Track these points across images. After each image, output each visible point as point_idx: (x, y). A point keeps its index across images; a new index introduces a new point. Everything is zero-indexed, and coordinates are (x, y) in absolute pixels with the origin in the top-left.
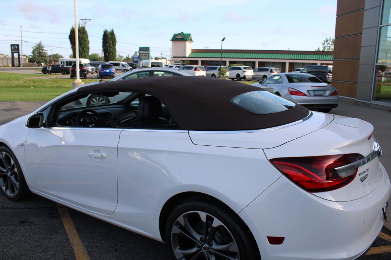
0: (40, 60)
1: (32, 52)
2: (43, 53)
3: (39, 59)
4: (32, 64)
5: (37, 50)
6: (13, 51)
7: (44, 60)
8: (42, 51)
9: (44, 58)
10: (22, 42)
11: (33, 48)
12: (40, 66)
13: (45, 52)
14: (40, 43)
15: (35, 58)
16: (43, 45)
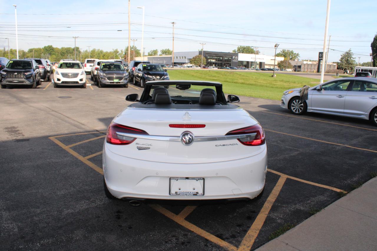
0: (347, 68)
1: (340, 59)
2: (351, 61)
3: (346, 66)
4: (339, 71)
5: (345, 58)
6: (320, 58)
7: (351, 67)
8: (350, 58)
9: (350, 66)
10: (328, 50)
11: (342, 56)
12: (346, 73)
13: (353, 59)
14: (349, 51)
15: (342, 65)
16: (352, 53)
